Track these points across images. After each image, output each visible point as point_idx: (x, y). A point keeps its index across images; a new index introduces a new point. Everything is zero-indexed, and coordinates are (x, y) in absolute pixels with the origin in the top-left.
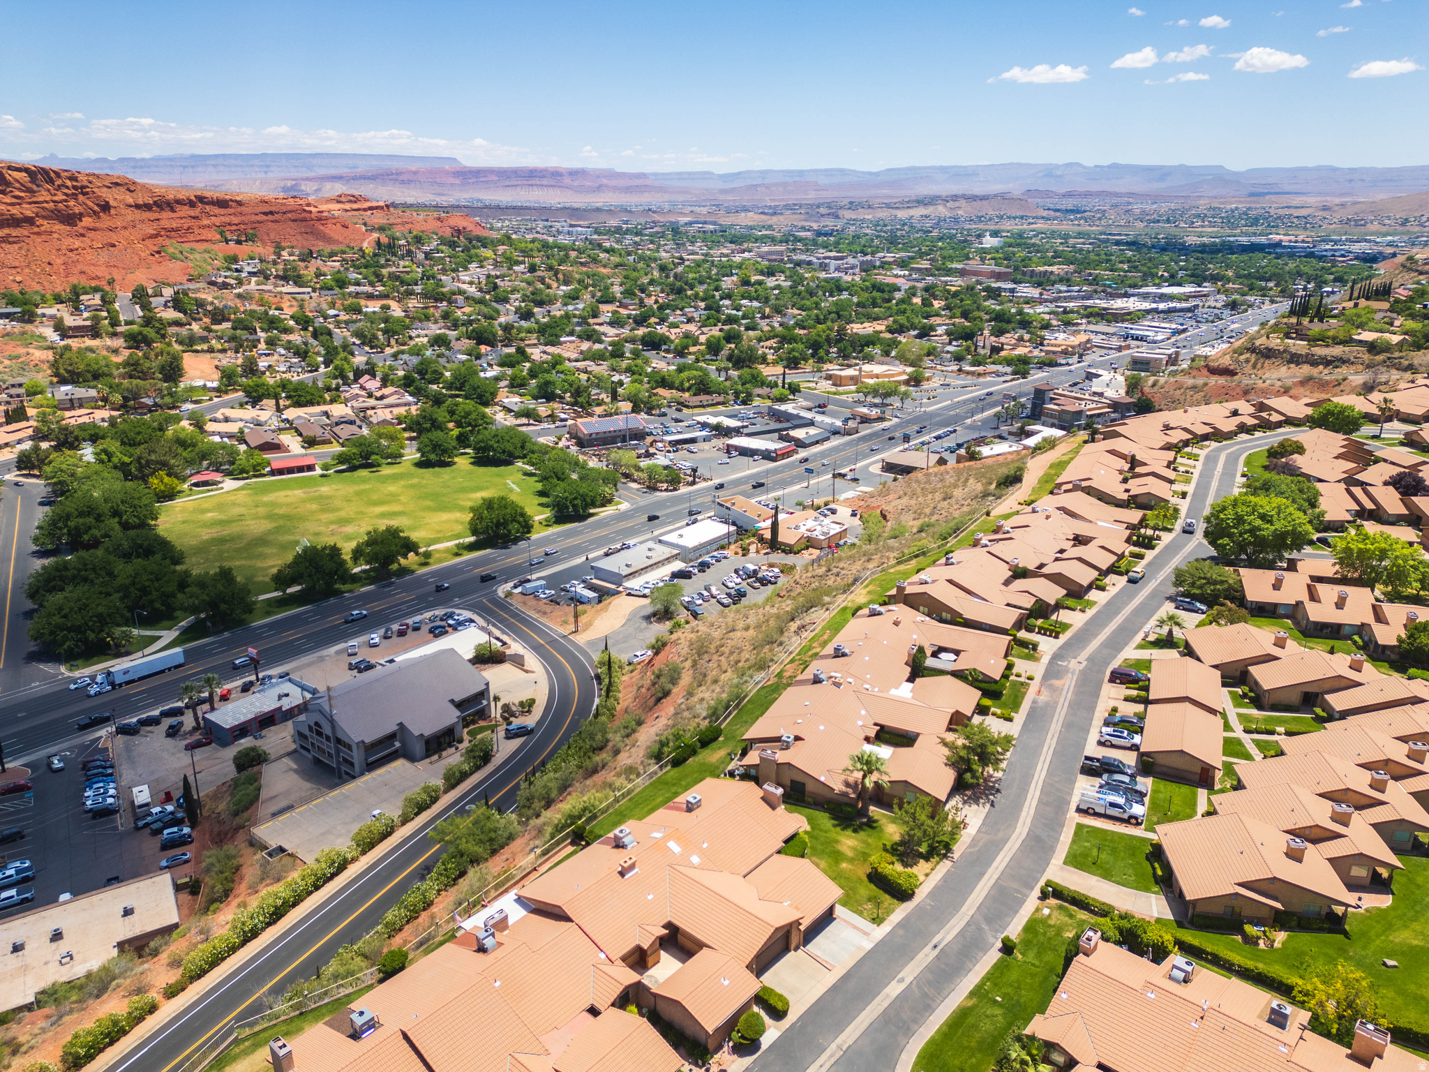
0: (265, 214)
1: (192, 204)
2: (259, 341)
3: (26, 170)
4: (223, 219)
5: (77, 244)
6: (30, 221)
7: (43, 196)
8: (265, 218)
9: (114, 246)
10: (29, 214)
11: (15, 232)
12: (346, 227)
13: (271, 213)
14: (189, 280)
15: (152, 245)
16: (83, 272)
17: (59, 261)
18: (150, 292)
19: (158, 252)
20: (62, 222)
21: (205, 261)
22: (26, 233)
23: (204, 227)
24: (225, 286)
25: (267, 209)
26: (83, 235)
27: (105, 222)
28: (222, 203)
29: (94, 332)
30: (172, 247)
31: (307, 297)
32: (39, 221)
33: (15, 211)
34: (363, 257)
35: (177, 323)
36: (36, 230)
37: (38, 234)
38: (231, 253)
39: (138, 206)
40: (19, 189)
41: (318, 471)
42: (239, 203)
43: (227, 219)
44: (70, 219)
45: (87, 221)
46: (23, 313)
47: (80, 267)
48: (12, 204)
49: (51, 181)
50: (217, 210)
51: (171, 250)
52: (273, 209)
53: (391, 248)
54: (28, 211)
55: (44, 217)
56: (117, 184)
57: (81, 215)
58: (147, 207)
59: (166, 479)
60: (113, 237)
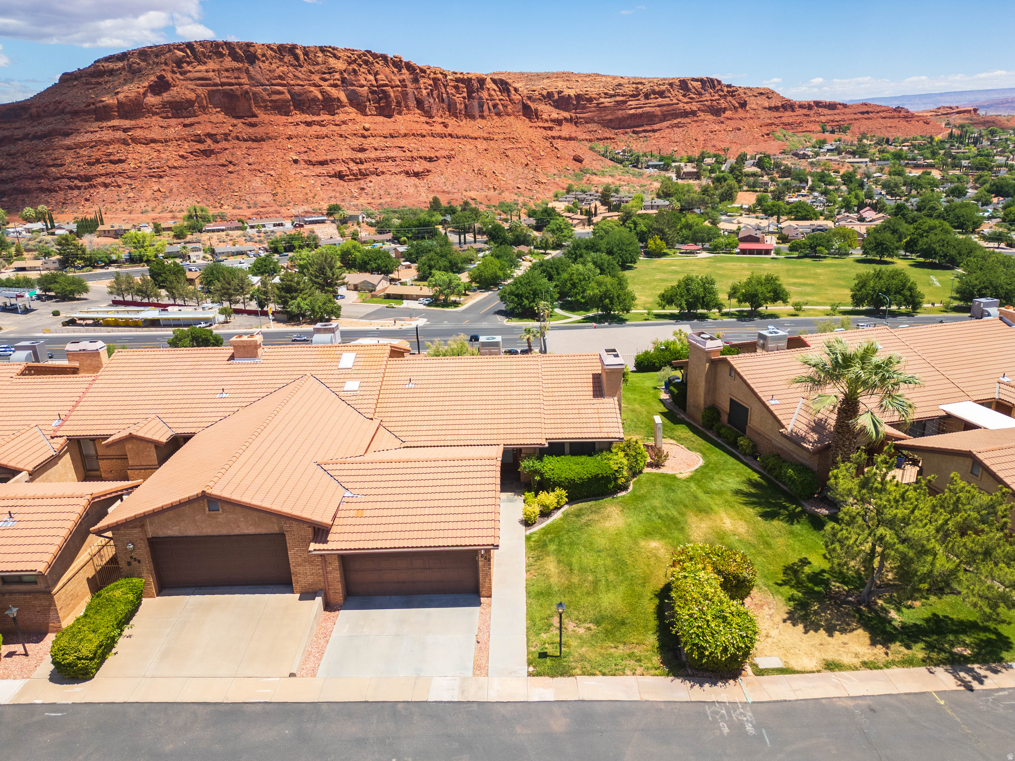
0: (862, 113)
1: (810, 107)
2: (804, 188)
3: (701, 80)
4: (829, 117)
5: (717, 127)
6: (694, 113)
7: (707, 97)
8: (861, 116)
9: (739, 129)
10: (694, 108)
11: (683, 120)
12: (927, 123)
13: (867, 112)
14: (781, 153)
15: (765, 130)
16: (714, 146)
17: (702, 138)
18: (748, 157)
19: (768, 134)
20: (712, 114)
21: (800, 141)
22: (689, 121)
23: (811, 122)
24: (805, 156)
25: (865, 109)
26: (722, 122)
27: (741, 113)
28: (832, 106)
29: (697, 176)
30: (779, 132)
31: (863, 165)
32: (700, 113)
33: (687, 107)
34: (931, 143)
35: (754, 175)
36: (696, 119)
37: (696, 121)
38: (822, 139)
39: (770, 108)
40: (694, 94)
41: (773, 255)
42: (845, 106)
43: (832, 118)
44: (716, 111)
45: (728, 114)
46: (664, 165)
47: (713, 143)
48: (687, 103)
49: (714, 87)
50: (826, 111)
51: (777, 134)
52: (870, 110)
53: (960, 139)
54: (694, 106)
55: (703, 111)
56: (761, 94)
57: (725, 109)
58: (776, 109)
59: (658, 241)
60: (741, 124)
